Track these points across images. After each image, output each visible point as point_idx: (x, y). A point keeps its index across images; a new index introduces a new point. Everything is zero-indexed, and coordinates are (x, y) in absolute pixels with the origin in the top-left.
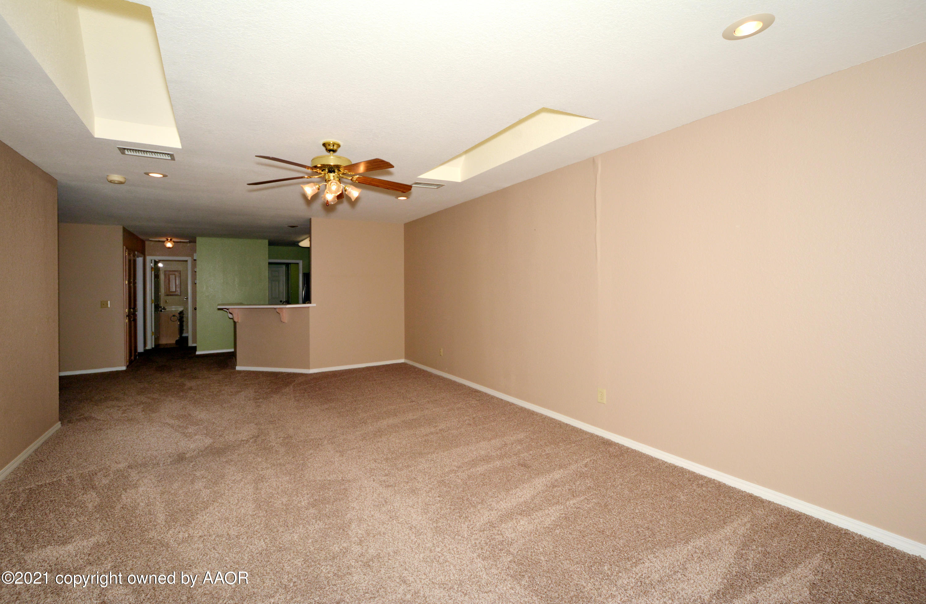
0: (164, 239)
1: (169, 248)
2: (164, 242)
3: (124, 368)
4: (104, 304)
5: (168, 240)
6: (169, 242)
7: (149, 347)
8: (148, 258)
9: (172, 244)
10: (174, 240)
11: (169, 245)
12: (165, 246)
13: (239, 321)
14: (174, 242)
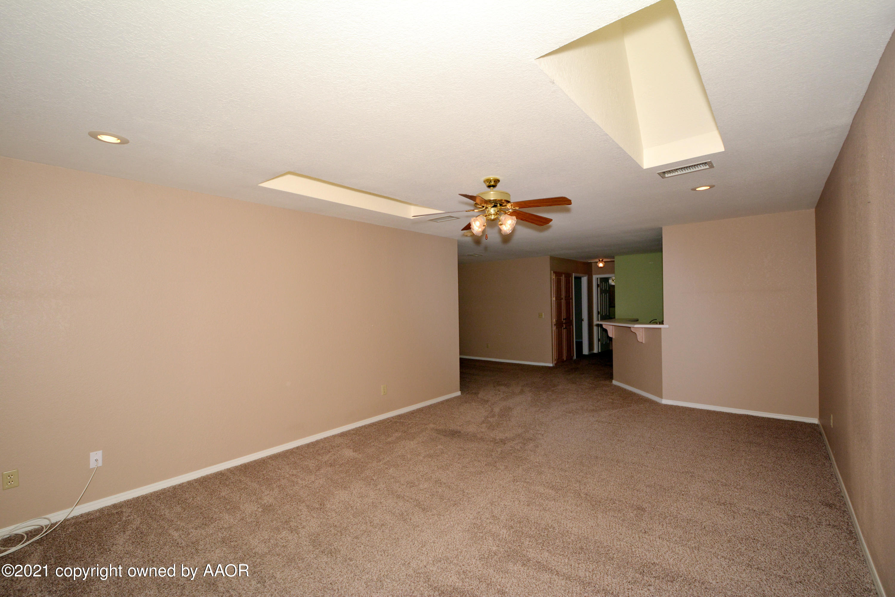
0: (597, 260)
1: (601, 267)
2: (597, 262)
3: (551, 365)
4: (540, 315)
5: (600, 260)
6: (601, 262)
7: (595, 351)
8: (595, 277)
9: (603, 263)
10: (604, 260)
11: (601, 265)
12: (598, 266)
13: (614, 337)
14: (605, 262)
